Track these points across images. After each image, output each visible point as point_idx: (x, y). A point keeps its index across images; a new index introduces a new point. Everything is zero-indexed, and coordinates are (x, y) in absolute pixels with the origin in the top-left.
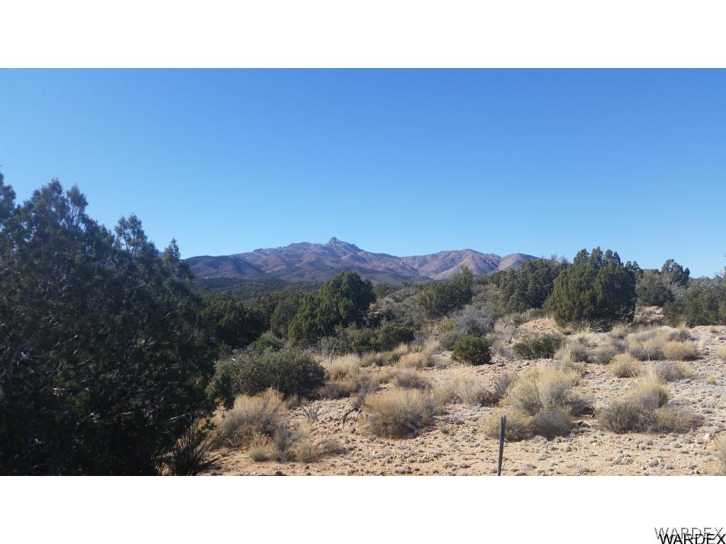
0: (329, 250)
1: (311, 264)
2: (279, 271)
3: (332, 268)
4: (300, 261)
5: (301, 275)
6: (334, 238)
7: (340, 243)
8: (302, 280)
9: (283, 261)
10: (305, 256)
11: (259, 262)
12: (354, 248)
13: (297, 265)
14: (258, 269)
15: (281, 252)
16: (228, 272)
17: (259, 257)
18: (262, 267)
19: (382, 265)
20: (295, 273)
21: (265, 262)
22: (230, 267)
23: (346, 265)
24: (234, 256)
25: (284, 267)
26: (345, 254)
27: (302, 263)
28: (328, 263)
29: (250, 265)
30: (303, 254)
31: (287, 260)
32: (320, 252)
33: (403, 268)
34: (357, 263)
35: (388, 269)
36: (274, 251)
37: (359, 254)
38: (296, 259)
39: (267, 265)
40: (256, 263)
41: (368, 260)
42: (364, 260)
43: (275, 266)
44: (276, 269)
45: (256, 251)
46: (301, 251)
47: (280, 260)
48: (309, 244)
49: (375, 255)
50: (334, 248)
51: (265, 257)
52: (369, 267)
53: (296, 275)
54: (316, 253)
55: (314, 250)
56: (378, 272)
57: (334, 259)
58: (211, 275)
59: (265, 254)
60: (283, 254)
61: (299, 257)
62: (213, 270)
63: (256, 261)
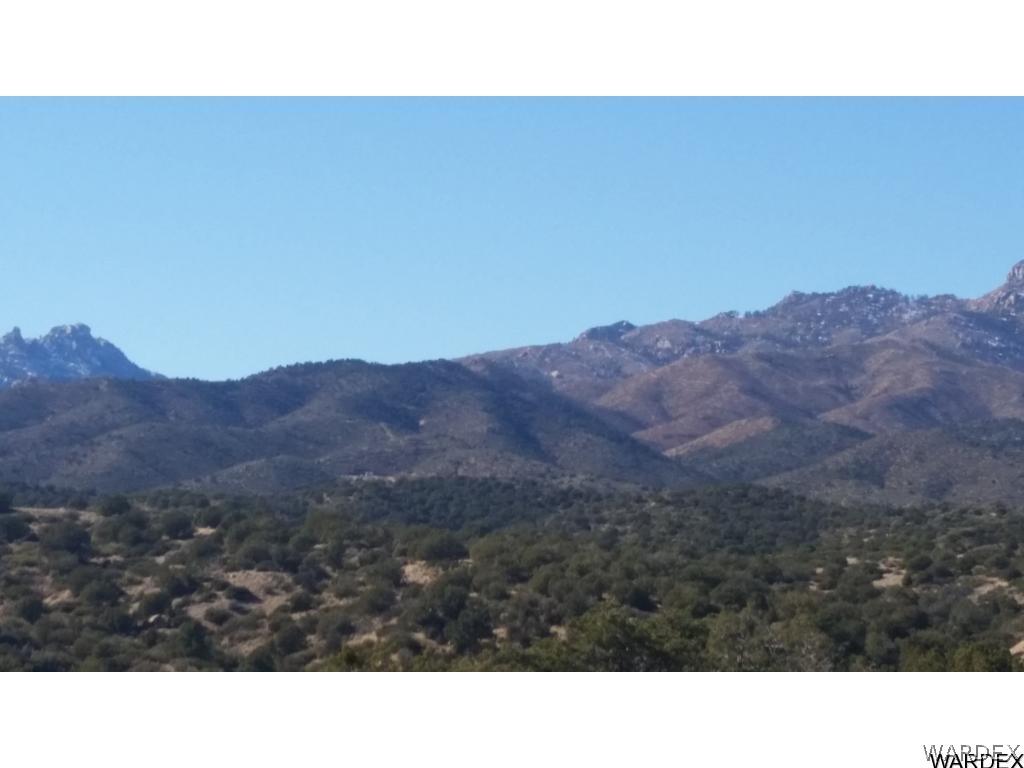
0: (1000, 328)
1: (913, 410)
2: (731, 451)
4: (849, 394)
5: (870, 473)
8: (876, 496)
9: (754, 390)
10: (872, 364)
11: (618, 398)
13: (831, 416)
14: (621, 436)
15: (733, 343)
18: (641, 425)
20: (831, 463)
21: (655, 395)
22: (475, 422)
24: (484, 360)
25: (766, 423)
27: (860, 405)
29: (574, 414)
30: (861, 352)
31: (774, 386)
32: (954, 341)
36: (694, 337)
38: (821, 381)
39: (665, 416)
40: (604, 401)
43: (714, 423)
44: (719, 437)
45: (594, 334)
46: (843, 338)
47: (733, 385)
48: (888, 300)
51: (655, 374)
53: (843, 473)
54: (934, 348)
55: (921, 330)
58: (386, 463)
59: (650, 356)
60: (747, 351)
61: (841, 368)
62: (394, 439)
63: (602, 390)
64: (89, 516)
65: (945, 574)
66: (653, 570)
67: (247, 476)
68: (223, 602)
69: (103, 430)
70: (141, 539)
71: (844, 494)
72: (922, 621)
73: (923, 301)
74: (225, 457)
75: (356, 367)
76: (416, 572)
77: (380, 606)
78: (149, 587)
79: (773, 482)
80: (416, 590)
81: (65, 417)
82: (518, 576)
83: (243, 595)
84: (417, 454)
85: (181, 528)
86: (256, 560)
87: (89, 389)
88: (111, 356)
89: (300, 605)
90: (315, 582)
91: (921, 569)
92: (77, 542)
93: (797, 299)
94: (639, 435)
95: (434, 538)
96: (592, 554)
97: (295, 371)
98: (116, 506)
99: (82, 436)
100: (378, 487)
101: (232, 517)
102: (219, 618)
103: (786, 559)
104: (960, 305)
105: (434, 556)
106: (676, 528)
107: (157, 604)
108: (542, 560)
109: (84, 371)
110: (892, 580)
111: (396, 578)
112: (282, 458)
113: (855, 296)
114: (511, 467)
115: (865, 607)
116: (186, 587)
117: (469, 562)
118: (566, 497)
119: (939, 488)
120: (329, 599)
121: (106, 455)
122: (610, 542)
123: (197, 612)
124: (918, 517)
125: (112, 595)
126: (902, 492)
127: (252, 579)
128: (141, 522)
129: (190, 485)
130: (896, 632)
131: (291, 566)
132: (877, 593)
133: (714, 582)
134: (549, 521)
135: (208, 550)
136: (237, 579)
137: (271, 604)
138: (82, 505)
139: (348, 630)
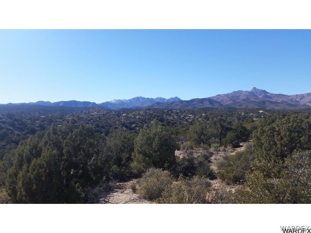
0: (252, 93)
1: (244, 100)
2: (229, 104)
3: (255, 102)
4: (239, 99)
5: (241, 105)
6: (255, 88)
7: (258, 90)
8: (241, 107)
9: (231, 99)
10: (241, 96)
11: (219, 100)
12: (265, 92)
13: (237, 101)
14: (219, 103)
15: (229, 95)
16: (207, 105)
17: (219, 98)
19: (280, 99)
20: (238, 104)
21: (222, 100)
22: (207, 103)
23: (262, 100)
24: (208, 98)
25: (232, 102)
26: (260, 95)
27: (240, 100)
28: (252, 99)
29: (216, 102)
31: (232, 99)
32: (248, 94)
33: (291, 101)
34: (267, 99)
35: (283, 101)
36: (225, 95)
37: (268, 95)
38: (236, 98)
39: (223, 101)
40: (218, 101)
41: (272, 97)
42: (270, 98)
43: (227, 102)
44: (228, 103)
45: (217, 95)
46: (238, 95)
47: (229, 99)
48: (242, 91)
49: (276, 95)
50: (254, 93)
51: (222, 98)
52: (274, 100)
53: (238, 105)
54: (246, 95)
55: (245, 94)
56: (279, 103)
57: (255, 98)
58: (201, 106)
59: (222, 97)
60: (230, 96)
61: (238, 97)
62: (201, 104)
63: (218, 100)
64: (178, 111)
65: (248, 113)
66: (223, 114)
67: (190, 108)
68: (188, 117)
69: (179, 104)
70: (182, 113)
71: (238, 107)
72: (246, 117)
73: (245, 91)
74: (188, 106)
75: (198, 99)
76: (203, 115)
77: (201, 117)
78: (183, 116)
79: (233, 106)
80: (203, 116)
81: (176, 104)
82: (211, 115)
83: (190, 117)
84: (203, 105)
85: (185, 112)
86: (191, 114)
87: (177, 101)
88: (179, 99)
89: (194, 117)
90: (195, 115)
91: (245, 113)
92: (177, 113)
93: (234, 92)
94: (221, 103)
95: (205, 112)
96: (218, 113)
97: (193, 99)
98: (180, 110)
99: (177, 105)
100: (200, 108)
101: (189, 111)
102: (188, 118)
103: (234, 113)
104: (248, 91)
105: (205, 113)
106: (224, 110)
107: (183, 118)
108: (213, 113)
109: (177, 100)
110: (243, 114)
111: (202, 115)
112: (193, 106)
113: (239, 91)
114: (210, 106)
115: (241, 116)
116: (185, 116)
117: (208, 114)
118: (215, 108)
119: (247, 106)
120: (196, 117)
121: (179, 106)
122: (219, 112)
123: (186, 118)
124: (245, 109)
125: (180, 117)
126: (244, 107)
127: (191, 115)
128: (182, 111)
129: (185, 108)
130: (243, 118)
131: (193, 114)
132: (242, 115)
133: (228, 115)
134: (214, 110)
135: (187, 113)
136: (189, 115)
137: (192, 117)
138: (177, 110)
139: (198, 119)
